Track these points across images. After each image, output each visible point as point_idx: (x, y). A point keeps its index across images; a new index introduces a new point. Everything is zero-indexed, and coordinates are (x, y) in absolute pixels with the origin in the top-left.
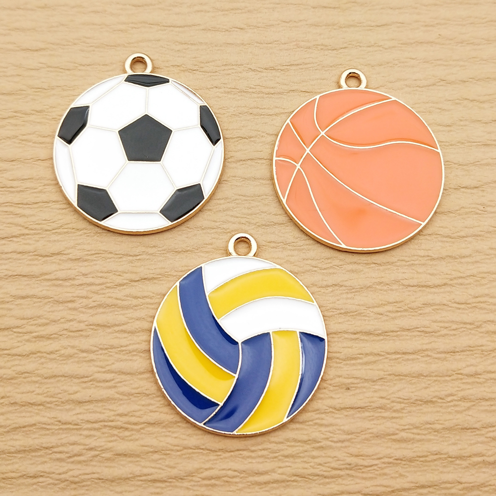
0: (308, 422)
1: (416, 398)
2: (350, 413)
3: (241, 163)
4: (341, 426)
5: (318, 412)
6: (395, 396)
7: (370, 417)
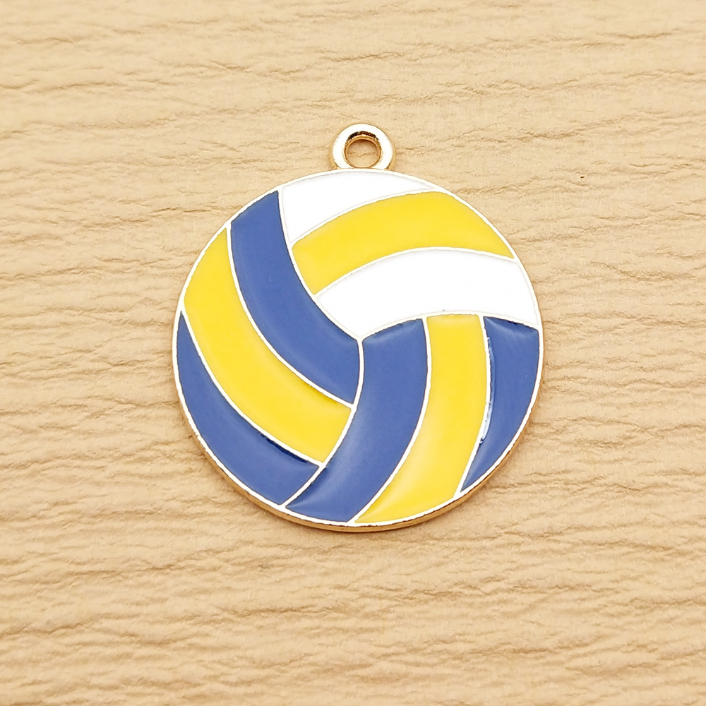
0: (175, 641)
1: (415, 586)
2: (267, 621)
3: (55, 93)
4: (247, 649)
5: (198, 619)
6: (370, 583)
7: (312, 629)
